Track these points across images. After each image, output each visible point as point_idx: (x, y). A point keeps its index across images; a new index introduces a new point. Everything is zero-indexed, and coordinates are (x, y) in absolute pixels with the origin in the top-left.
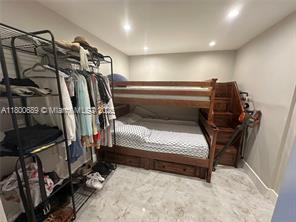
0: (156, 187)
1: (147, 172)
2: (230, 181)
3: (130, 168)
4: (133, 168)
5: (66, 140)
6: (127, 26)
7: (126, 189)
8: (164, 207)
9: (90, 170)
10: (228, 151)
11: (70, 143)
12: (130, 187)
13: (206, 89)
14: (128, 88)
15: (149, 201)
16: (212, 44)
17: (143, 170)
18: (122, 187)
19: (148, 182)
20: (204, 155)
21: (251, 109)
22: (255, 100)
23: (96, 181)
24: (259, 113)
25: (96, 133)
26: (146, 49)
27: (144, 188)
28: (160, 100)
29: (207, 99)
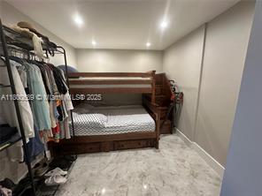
0: (120, 164)
1: (108, 154)
2: (170, 144)
3: (91, 155)
4: (94, 154)
5: (23, 138)
6: (78, 20)
7: (91, 175)
8: (130, 177)
9: (47, 168)
10: (166, 123)
11: (28, 141)
12: (95, 172)
13: (149, 79)
14: (81, 79)
15: (116, 178)
16: (148, 45)
17: (104, 154)
18: (87, 174)
19: (111, 162)
20: (153, 129)
21: (177, 91)
22: (179, 85)
23: (58, 177)
24: (182, 93)
25: (55, 126)
26: (94, 43)
27: (109, 169)
28: (114, 89)
29: (149, 86)
